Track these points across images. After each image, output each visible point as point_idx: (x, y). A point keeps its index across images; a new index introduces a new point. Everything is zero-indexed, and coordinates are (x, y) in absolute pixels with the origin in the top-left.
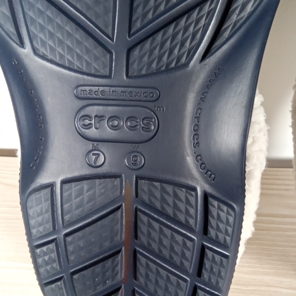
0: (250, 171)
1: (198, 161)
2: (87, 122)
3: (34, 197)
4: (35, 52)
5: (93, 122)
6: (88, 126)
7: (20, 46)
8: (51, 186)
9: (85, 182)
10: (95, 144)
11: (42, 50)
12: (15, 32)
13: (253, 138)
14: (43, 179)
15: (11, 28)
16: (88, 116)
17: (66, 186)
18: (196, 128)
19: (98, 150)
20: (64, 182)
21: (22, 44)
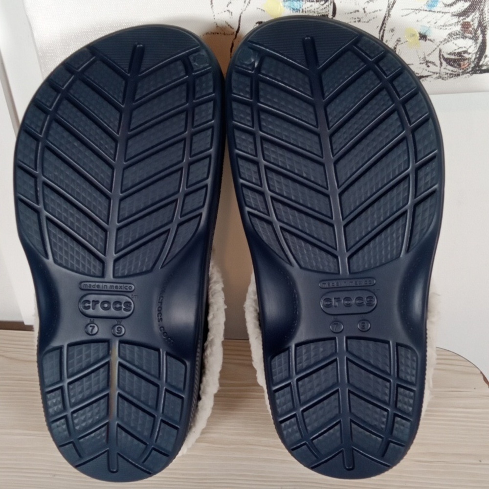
0: (212, 340)
1: (161, 331)
2: (87, 305)
3: (48, 356)
4: (55, 261)
5: (91, 305)
6: (88, 308)
7: (45, 257)
8: (60, 348)
9: (84, 345)
10: (92, 319)
11: (59, 261)
12: (43, 250)
13: (213, 315)
14: (55, 343)
15: (40, 248)
16: (88, 302)
17: (71, 348)
18: (160, 309)
19: (94, 323)
20: (69, 345)
21: (47, 256)
